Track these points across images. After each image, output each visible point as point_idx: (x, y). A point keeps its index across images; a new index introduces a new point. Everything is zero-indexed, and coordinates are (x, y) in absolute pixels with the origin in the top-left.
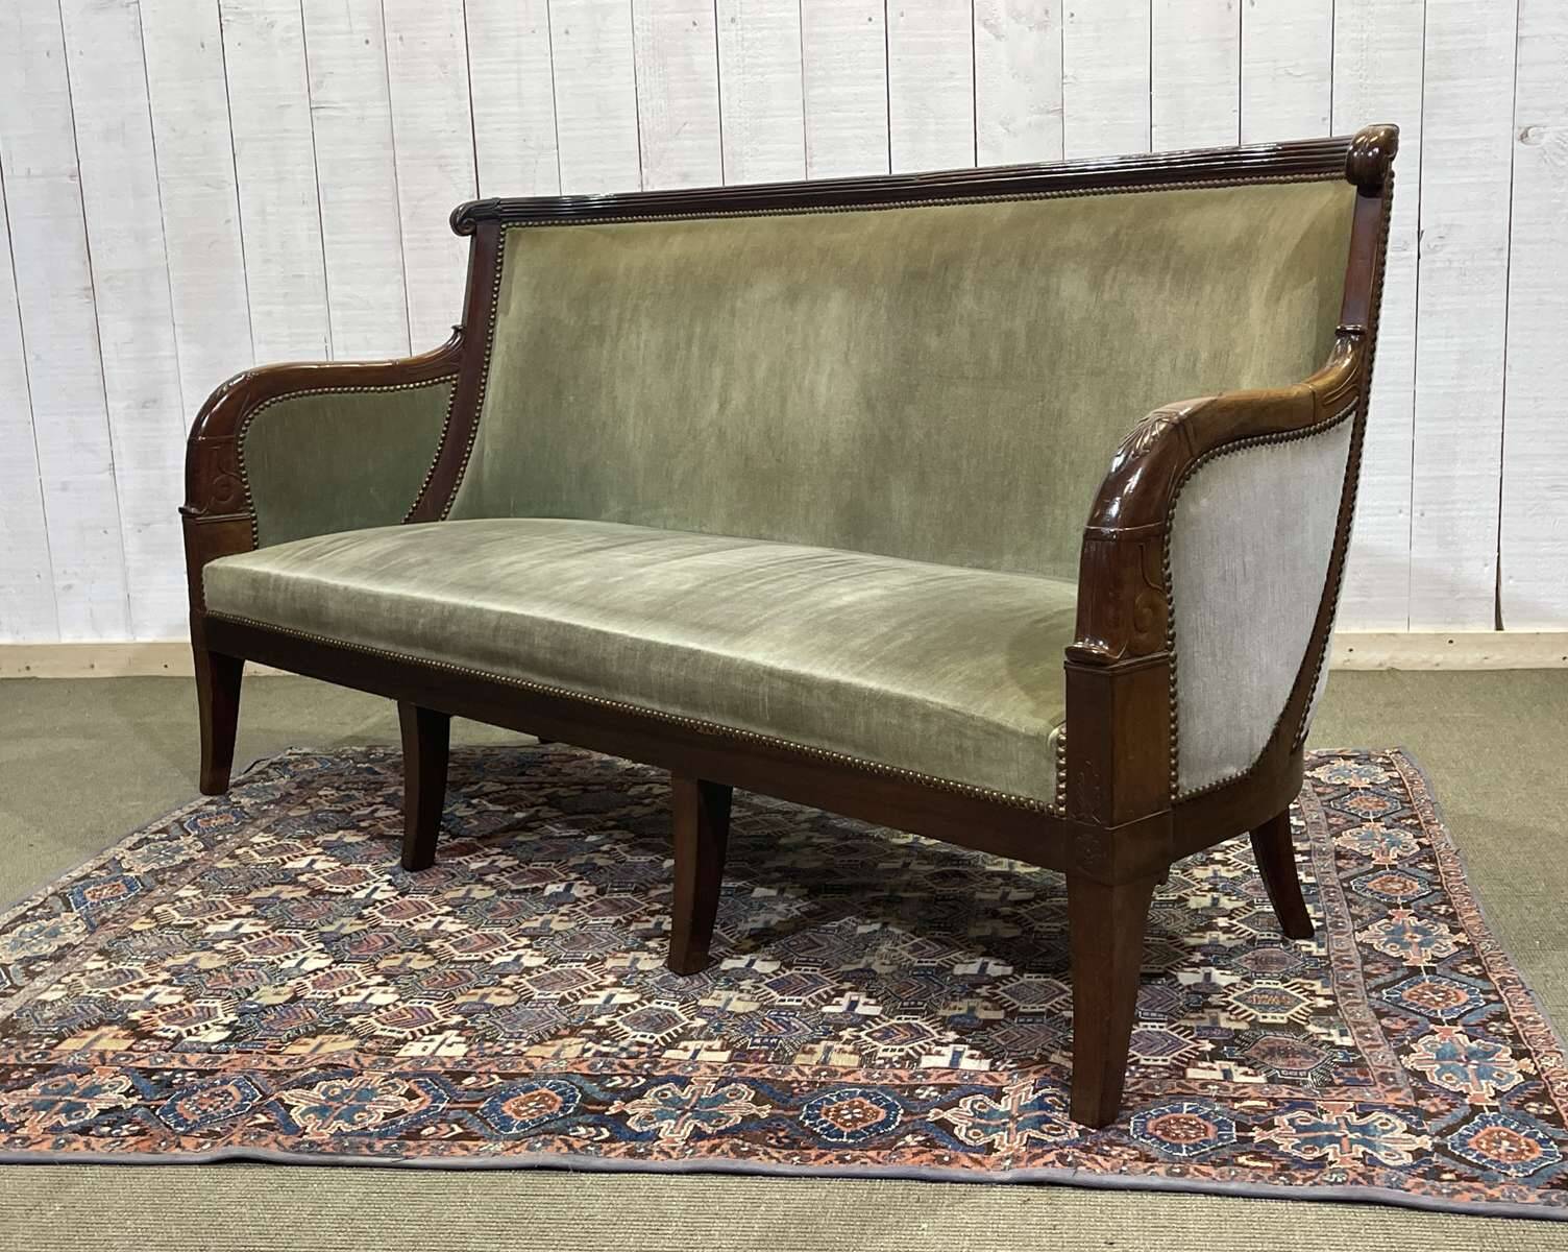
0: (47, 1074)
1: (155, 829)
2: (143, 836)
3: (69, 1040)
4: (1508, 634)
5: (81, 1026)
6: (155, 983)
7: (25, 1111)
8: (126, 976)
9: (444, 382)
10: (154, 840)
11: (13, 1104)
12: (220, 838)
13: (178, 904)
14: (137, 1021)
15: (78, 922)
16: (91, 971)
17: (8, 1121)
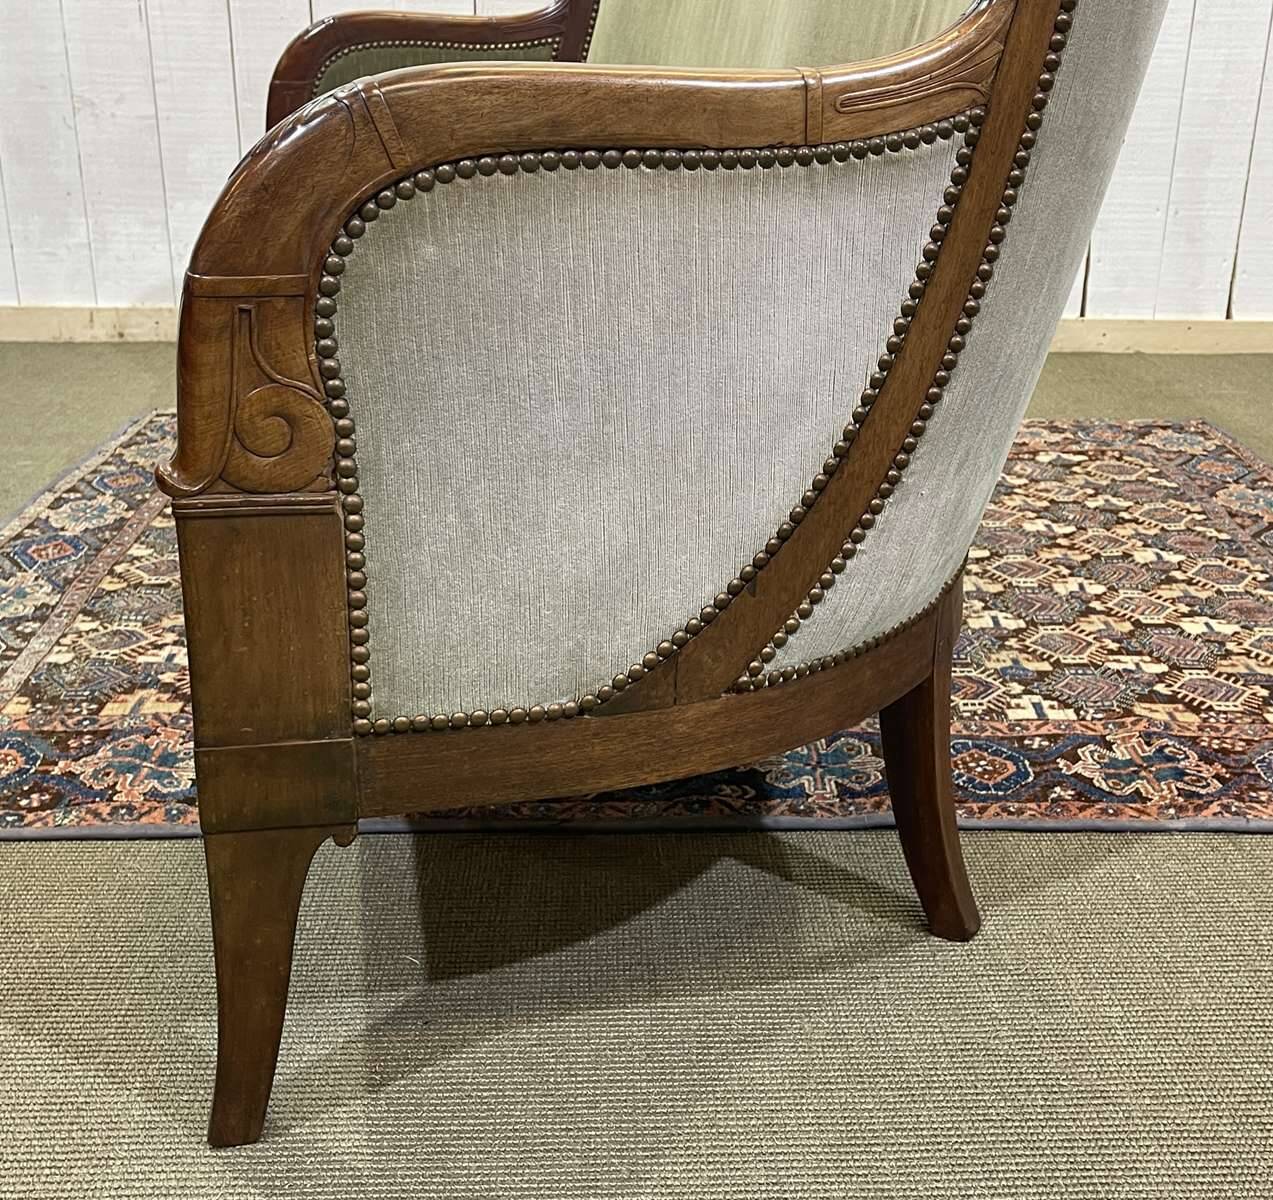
0: (108, 739)
1: (63, 489)
2: (57, 495)
3: (109, 706)
4: (1237, 323)
5: (113, 689)
6: (166, 644)
7: (108, 774)
8: (129, 637)
9: (544, 45)
10: (70, 500)
11: (90, 771)
12: (139, 497)
13: (138, 564)
14: (172, 684)
15: (41, 582)
16: (87, 632)
17: (96, 788)
